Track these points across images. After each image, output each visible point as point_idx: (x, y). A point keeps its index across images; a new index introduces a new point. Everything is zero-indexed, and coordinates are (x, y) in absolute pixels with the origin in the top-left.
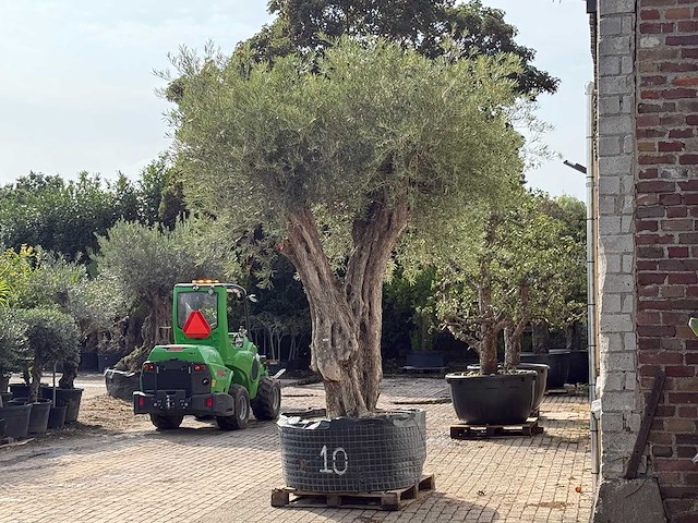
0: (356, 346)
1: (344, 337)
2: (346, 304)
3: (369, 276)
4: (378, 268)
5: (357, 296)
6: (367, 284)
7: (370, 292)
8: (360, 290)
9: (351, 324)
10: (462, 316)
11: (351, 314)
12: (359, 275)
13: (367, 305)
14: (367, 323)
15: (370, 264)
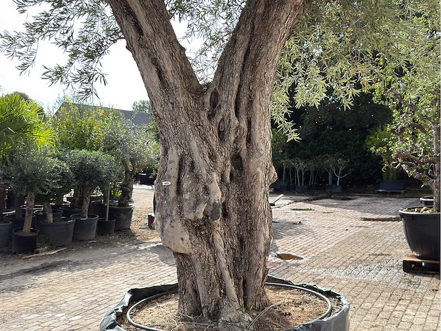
0: (217, 195)
1: (197, 178)
2: (206, 123)
3: (249, 76)
4: (263, 60)
5: (227, 109)
6: (245, 91)
7: (251, 102)
8: (232, 99)
9: (212, 157)
10: (416, 155)
11: (214, 140)
12: (232, 74)
13: (244, 124)
14: (243, 155)
15: (252, 56)
